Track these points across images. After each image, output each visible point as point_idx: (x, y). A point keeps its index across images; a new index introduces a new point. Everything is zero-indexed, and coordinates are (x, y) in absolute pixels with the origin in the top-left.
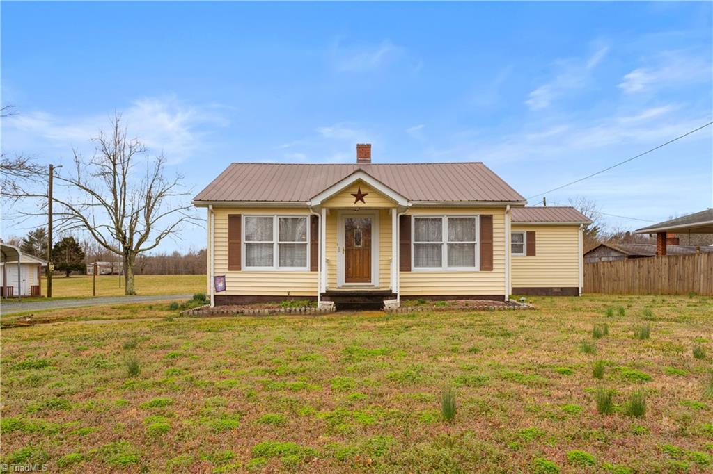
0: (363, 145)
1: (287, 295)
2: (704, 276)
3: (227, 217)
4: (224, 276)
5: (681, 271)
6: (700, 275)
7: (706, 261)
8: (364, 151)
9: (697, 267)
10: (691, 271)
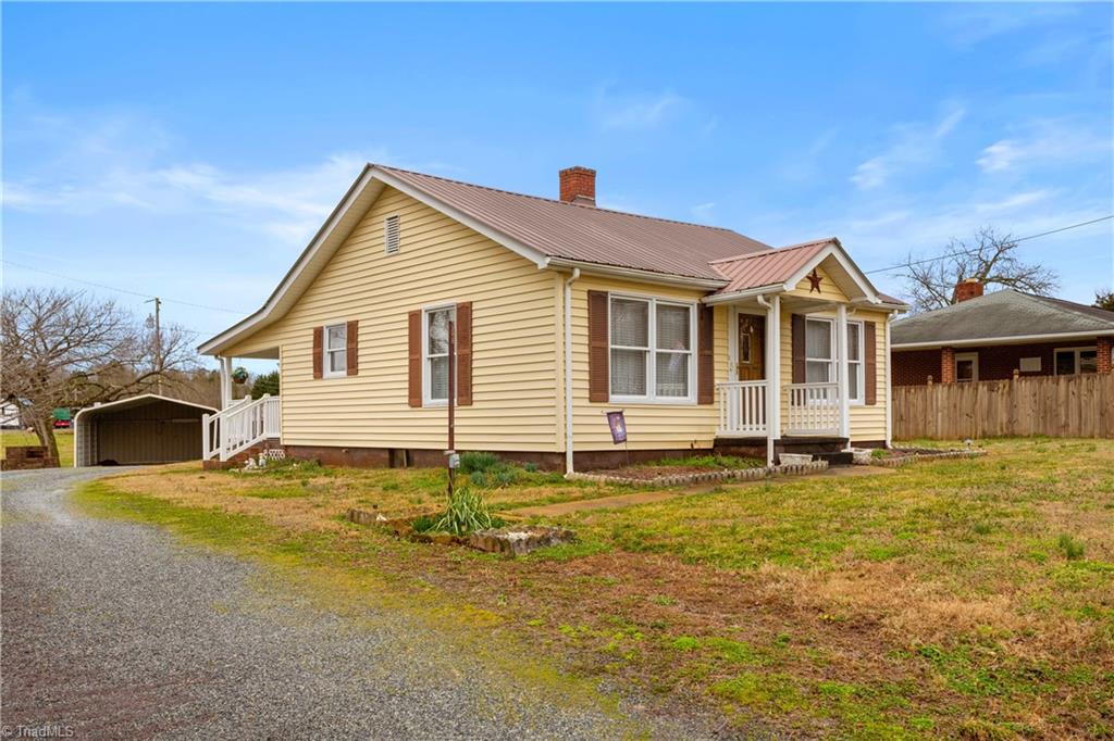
0: (585, 170)
1: (690, 447)
2: (943, 416)
3: (585, 296)
4: (621, 413)
5: (903, 409)
6: (937, 412)
7: (945, 395)
8: (578, 184)
9: (932, 403)
10: (920, 409)
